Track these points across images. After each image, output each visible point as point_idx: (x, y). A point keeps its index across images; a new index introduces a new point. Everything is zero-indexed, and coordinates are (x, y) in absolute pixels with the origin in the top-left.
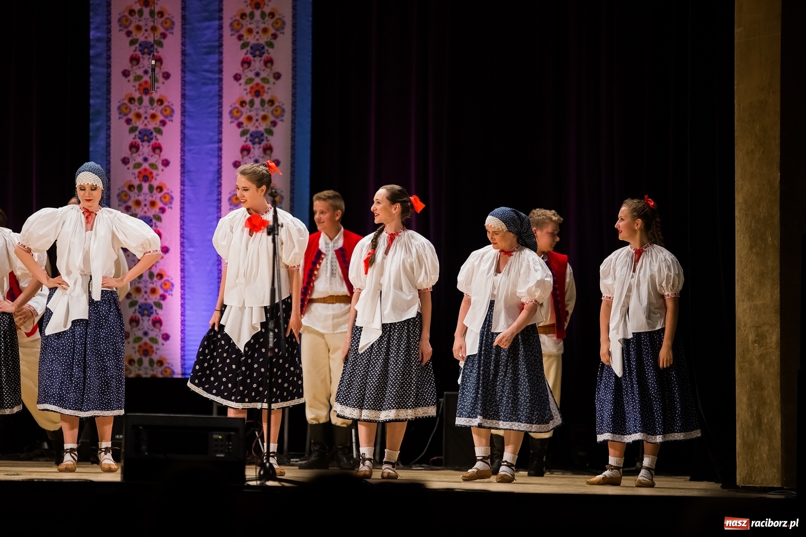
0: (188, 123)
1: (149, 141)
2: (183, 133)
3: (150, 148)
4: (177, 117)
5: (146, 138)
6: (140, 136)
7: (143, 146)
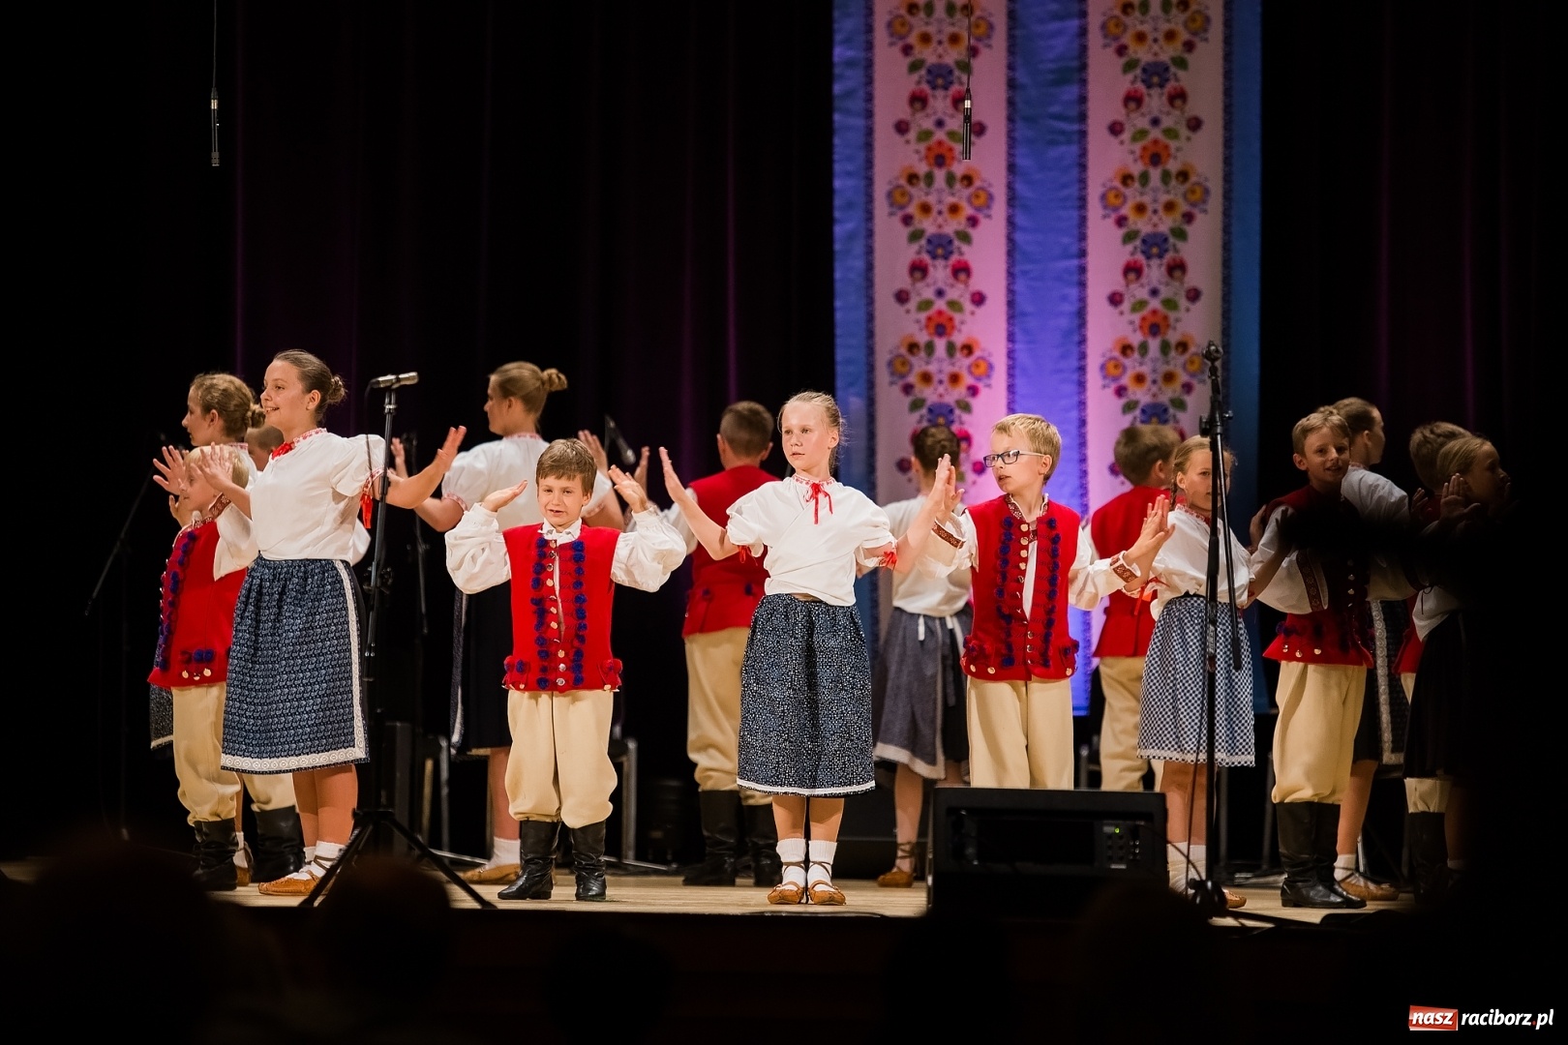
0: (1020, 220)
1: (946, 257)
2: (1010, 240)
3: (949, 271)
4: (1000, 209)
5: (940, 251)
6: (930, 248)
7: (935, 266)
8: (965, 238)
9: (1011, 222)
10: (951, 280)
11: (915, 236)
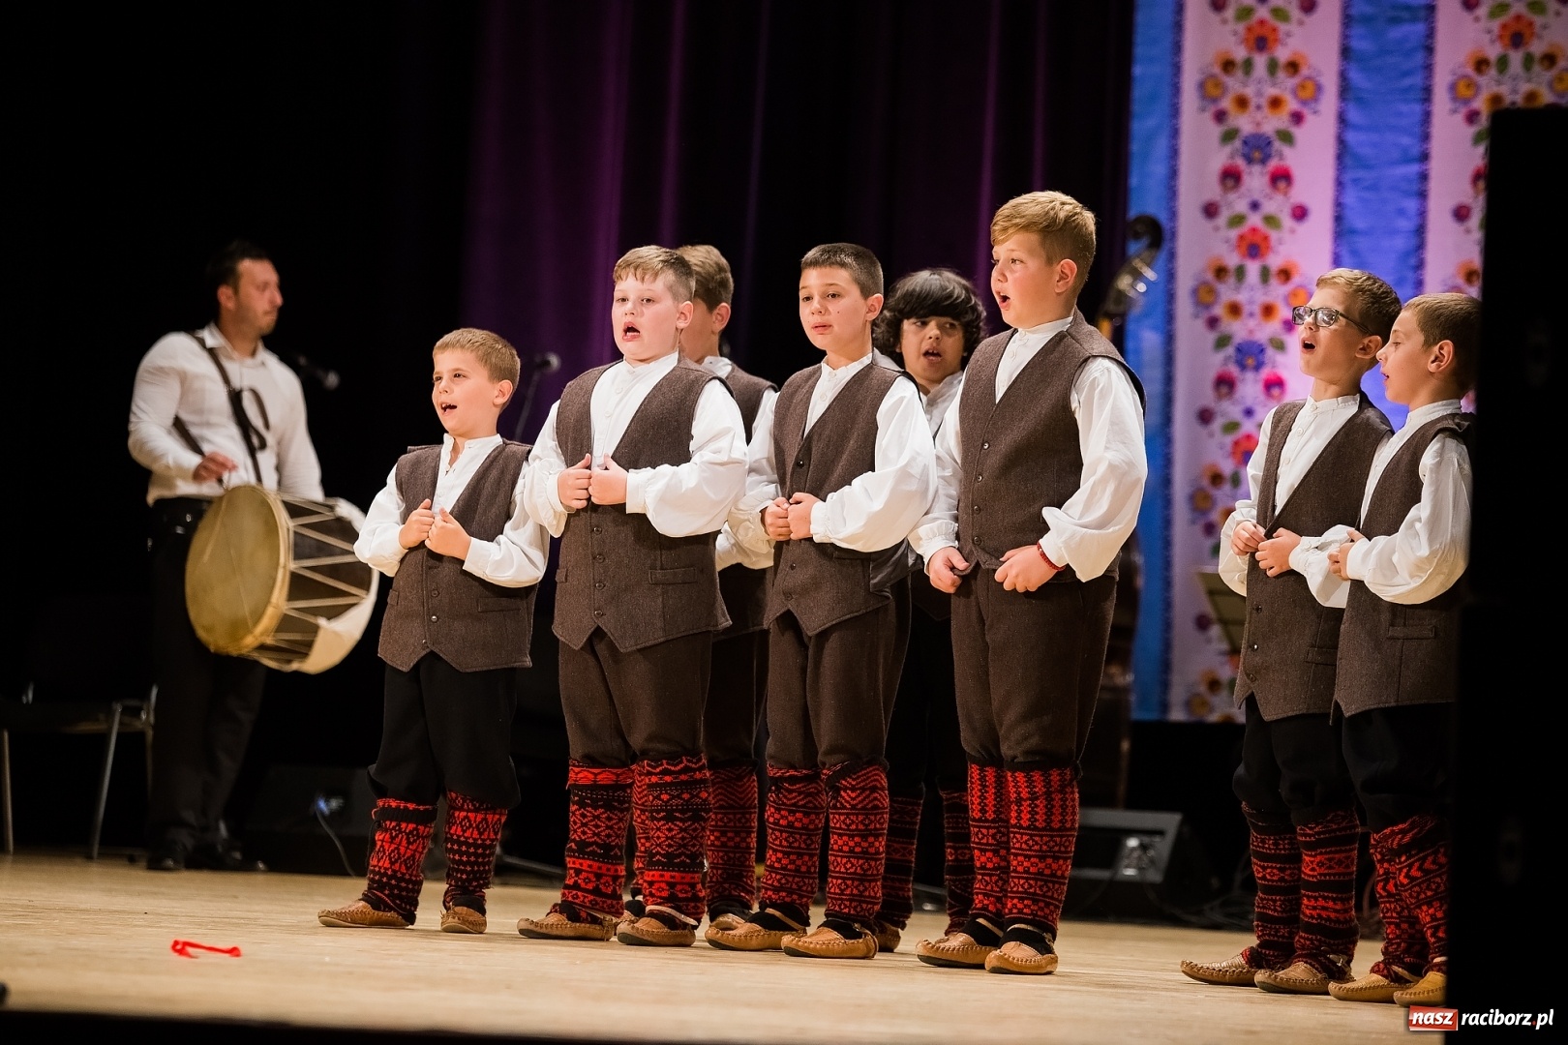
0: (1354, 115)
1: (1264, 161)
2: (1341, 141)
3: (1266, 179)
4: (1329, 102)
5: (1257, 155)
6: (1246, 150)
7: (1250, 173)
8: (1287, 138)
9: (1342, 120)
10: (1268, 190)
11: (1229, 136)
